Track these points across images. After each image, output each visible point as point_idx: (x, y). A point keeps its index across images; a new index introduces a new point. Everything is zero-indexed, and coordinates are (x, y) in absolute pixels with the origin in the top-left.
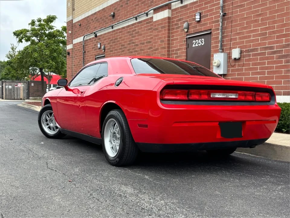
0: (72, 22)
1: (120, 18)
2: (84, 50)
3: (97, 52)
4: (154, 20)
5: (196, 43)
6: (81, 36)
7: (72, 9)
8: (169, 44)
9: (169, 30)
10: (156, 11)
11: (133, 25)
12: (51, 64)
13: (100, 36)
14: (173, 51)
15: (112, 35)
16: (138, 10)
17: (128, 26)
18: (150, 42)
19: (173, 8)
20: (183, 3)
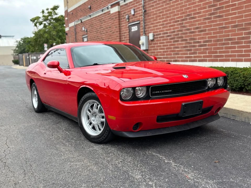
0: (67, 11)
1: (94, 10)
2: (75, 32)
3: (83, 33)
4: (111, 13)
5: (133, 29)
6: (73, 22)
7: (67, 2)
8: (120, 29)
9: (119, 19)
10: (112, 6)
11: (101, 15)
12: (58, 41)
13: (84, 22)
14: (122, 33)
15: (90, 21)
16: (103, 5)
17: (99, 16)
18: (110, 27)
19: (121, 5)
20: (126, 1)
